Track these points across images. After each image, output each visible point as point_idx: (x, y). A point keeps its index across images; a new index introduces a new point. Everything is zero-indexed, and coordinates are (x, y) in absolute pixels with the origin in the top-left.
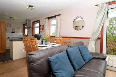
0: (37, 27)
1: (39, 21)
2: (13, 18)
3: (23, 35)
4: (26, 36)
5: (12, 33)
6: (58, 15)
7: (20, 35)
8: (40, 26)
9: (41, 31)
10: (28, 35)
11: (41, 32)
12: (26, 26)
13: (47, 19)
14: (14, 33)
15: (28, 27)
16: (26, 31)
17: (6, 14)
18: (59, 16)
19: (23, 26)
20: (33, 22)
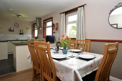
0: (49, 27)
1: (52, 18)
2: (21, 16)
3: (33, 37)
4: (36, 38)
5: (20, 34)
6: (80, 7)
7: (29, 37)
8: (53, 26)
9: (54, 31)
10: (38, 36)
11: (55, 33)
12: (36, 26)
13: (62, 14)
14: (23, 34)
15: (38, 26)
16: (36, 31)
17: (11, 10)
18: (83, 7)
19: (33, 26)
20: (44, 21)
